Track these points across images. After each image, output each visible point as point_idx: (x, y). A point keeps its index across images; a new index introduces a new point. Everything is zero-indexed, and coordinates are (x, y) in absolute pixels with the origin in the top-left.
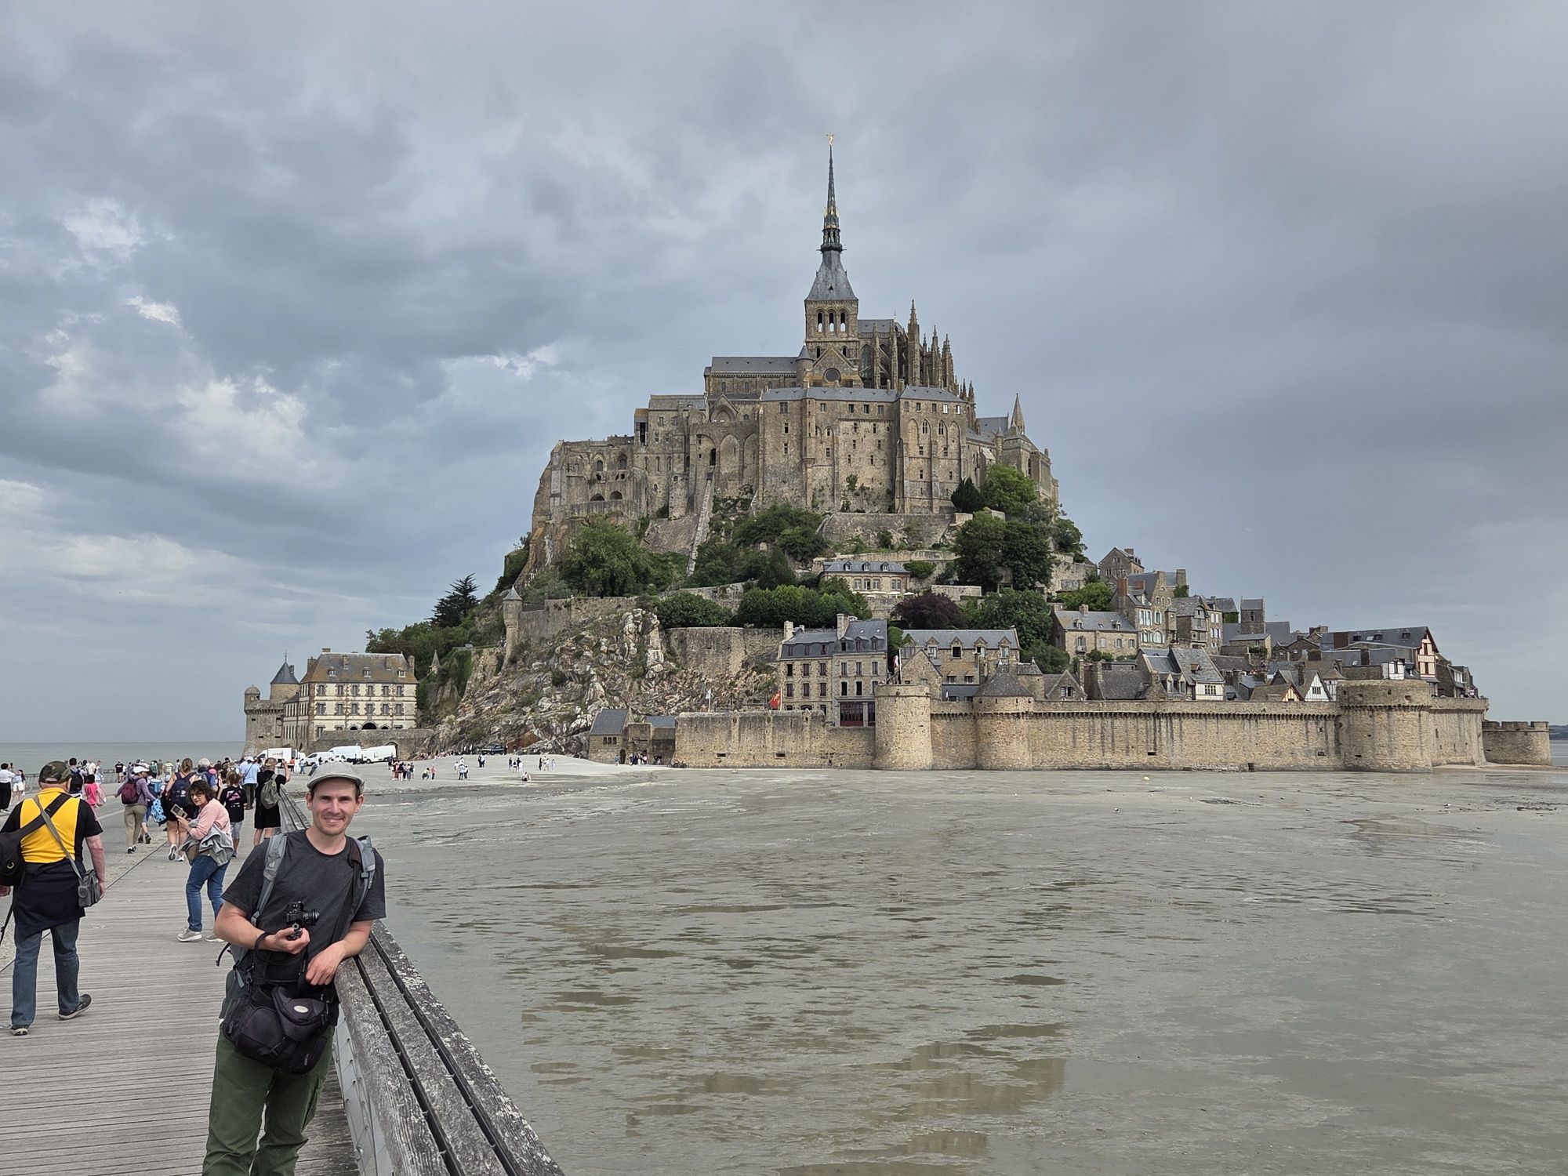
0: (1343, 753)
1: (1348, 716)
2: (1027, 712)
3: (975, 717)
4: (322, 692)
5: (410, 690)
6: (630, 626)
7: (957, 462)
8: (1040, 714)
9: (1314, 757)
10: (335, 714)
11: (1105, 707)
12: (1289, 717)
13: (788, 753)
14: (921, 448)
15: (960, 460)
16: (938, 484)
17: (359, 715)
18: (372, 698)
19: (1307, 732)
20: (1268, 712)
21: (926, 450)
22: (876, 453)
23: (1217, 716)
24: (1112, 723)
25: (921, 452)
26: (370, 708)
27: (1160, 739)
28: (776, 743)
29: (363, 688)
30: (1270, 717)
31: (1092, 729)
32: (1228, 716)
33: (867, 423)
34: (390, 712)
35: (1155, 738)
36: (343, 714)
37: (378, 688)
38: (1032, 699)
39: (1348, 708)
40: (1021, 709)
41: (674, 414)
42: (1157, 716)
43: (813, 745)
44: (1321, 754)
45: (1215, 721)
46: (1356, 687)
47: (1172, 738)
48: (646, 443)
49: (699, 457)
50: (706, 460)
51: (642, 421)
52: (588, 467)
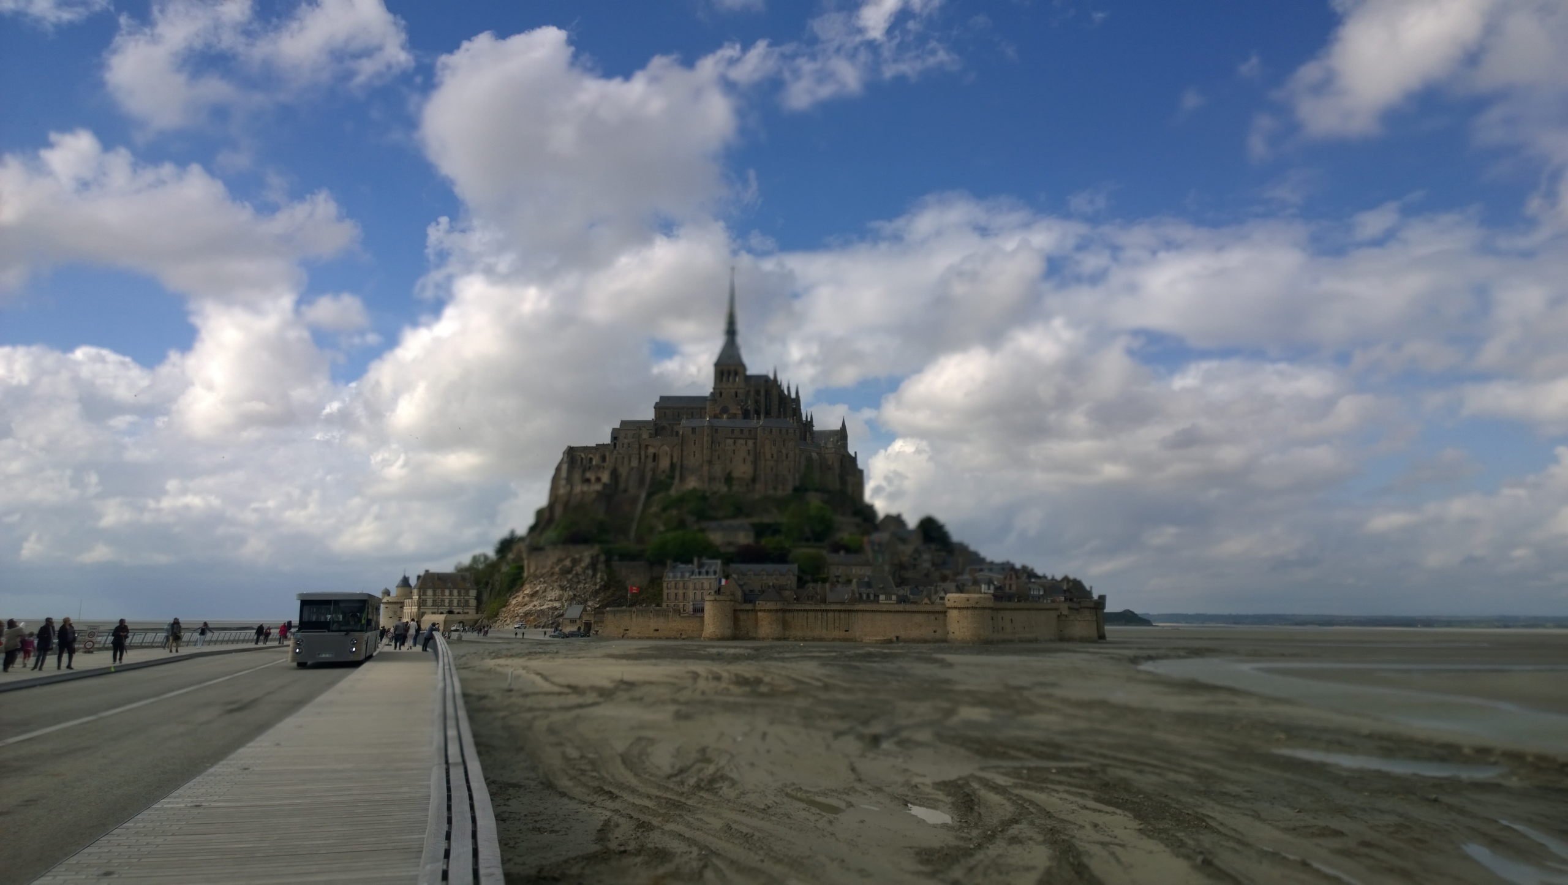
1: (950, 612)
3: (756, 611)
4: (425, 594)
5: (473, 593)
8: (789, 610)
9: (931, 633)
10: (432, 606)
13: (661, 629)
14: (772, 455)
15: (795, 461)
16: (783, 477)
17: (445, 606)
18: (453, 597)
19: (929, 620)
21: (775, 456)
22: (746, 457)
23: (880, 612)
24: (826, 615)
26: (451, 602)
27: (852, 623)
28: (655, 624)
29: (447, 592)
30: (909, 612)
33: (742, 440)
34: (462, 605)
35: (848, 622)
36: (437, 606)
37: (455, 592)
38: (786, 603)
39: (949, 608)
40: (781, 607)
41: (635, 432)
42: (849, 611)
43: (673, 625)
44: (935, 632)
46: (953, 597)
47: (858, 623)
48: (617, 448)
49: (647, 457)
50: (650, 460)
51: (615, 435)
52: (584, 461)
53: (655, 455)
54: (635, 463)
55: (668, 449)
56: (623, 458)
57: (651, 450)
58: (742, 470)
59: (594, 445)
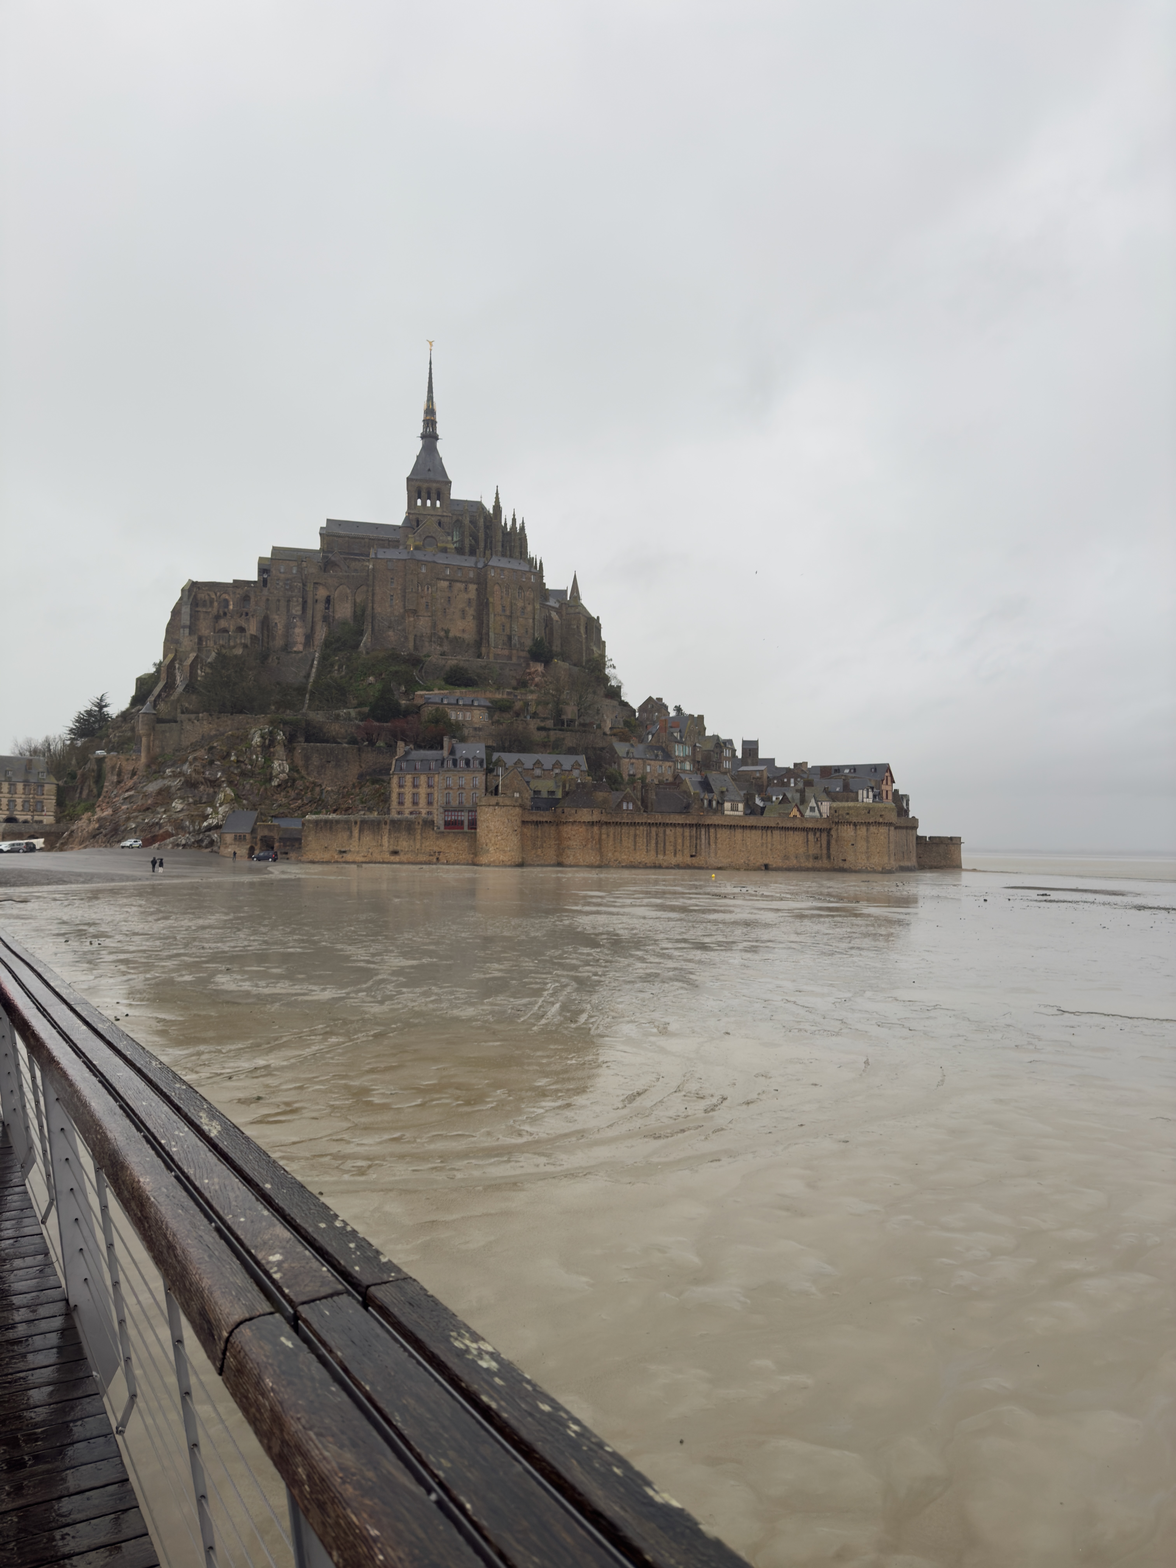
0: (832, 858)
1: (837, 829)
2: (600, 821)
3: (558, 824)
5: (50, 789)
6: (257, 740)
7: (531, 621)
8: (610, 823)
9: (811, 860)
11: (659, 818)
12: (794, 829)
13: (402, 851)
14: (503, 607)
15: (534, 619)
16: (516, 638)
17: (2, 809)
18: (14, 796)
19: (808, 841)
20: (781, 825)
21: (508, 609)
22: (467, 609)
23: (744, 827)
24: (665, 832)
25: (504, 610)
27: (700, 845)
28: (392, 842)
30: (782, 828)
31: (649, 835)
32: (752, 828)
33: (460, 584)
34: (31, 808)
35: (696, 844)
37: (19, 788)
38: (603, 811)
39: (837, 823)
40: (595, 818)
41: (294, 564)
42: (698, 826)
43: (423, 845)
44: (816, 858)
45: (739, 831)
46: (844, 808)
47: (709, 844)
48: (269, 585)
49: (315, 600)
51: (264, 568)
52: (216, 604)
53: (327, 598)
56: (279, 600)
58: (462, 626)
59: (232, 582)
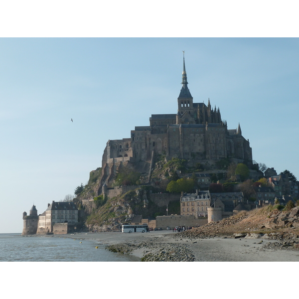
4: (54, 213)
5: (76, 212)
15: (224, 144)
16: (218, 152)
18: (67, 214)
22: (201, 142)
25: (213, 142)
26: (66, 216)
28: (182, 223)
29: (64, 212)
33: (198, 134)
34: (71, 218)
36: (59, 219)
37: (68, 212)
41: (142, 132)
43: (192, 224)
49: (150, 144)
50: (152, 145)
52: (118, 147)
53: (154, 143)
54: (144, 147)
55: (160, 139)
56: (138, 145)
57: (152, 141)
58: (199, 148)
59: (122, 139)
